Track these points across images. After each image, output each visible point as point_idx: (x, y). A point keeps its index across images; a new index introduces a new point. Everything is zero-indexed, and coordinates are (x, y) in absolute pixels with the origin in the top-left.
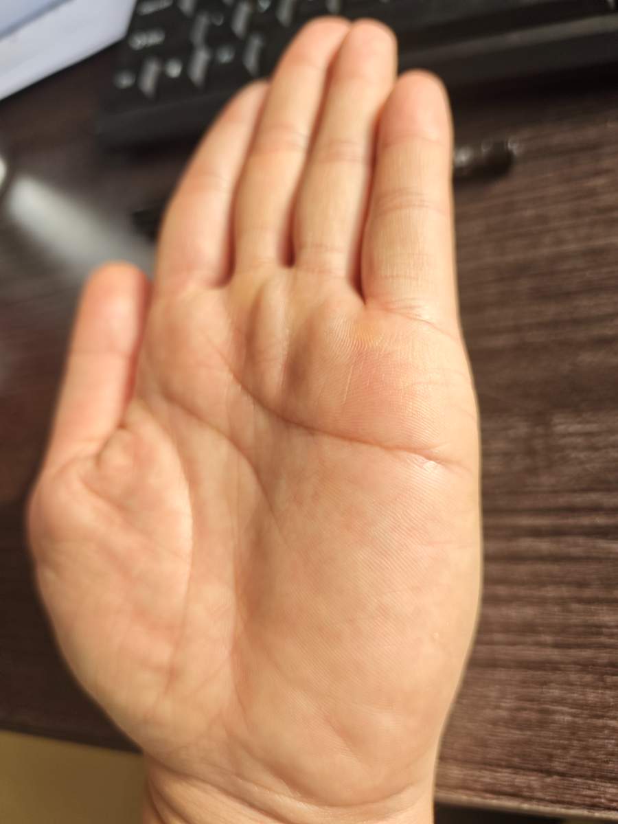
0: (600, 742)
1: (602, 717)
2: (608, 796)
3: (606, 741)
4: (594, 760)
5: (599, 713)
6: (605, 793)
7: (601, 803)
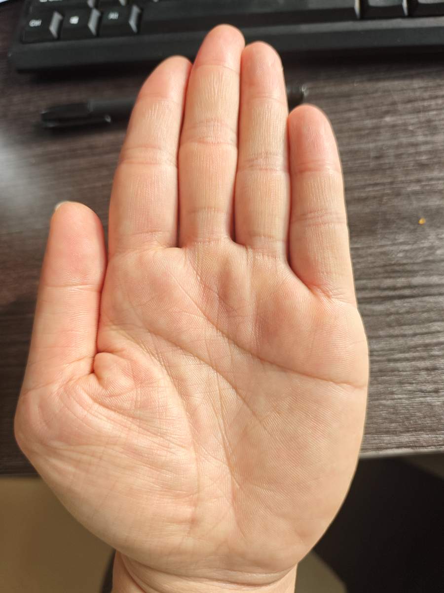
0: (378, 413)
1: (377, 400)
2: (385, 441)
3: (382, 412)
4: (376, 423)
5: (376, 398)
6: (384, 440)
7: (382, 446)
